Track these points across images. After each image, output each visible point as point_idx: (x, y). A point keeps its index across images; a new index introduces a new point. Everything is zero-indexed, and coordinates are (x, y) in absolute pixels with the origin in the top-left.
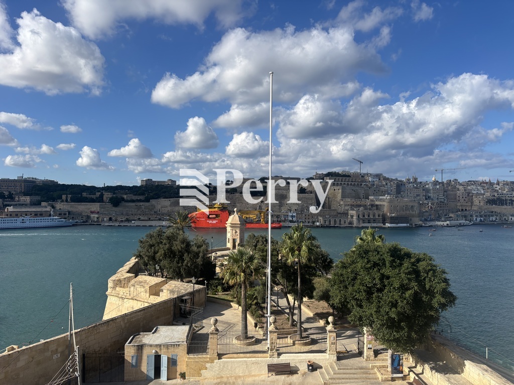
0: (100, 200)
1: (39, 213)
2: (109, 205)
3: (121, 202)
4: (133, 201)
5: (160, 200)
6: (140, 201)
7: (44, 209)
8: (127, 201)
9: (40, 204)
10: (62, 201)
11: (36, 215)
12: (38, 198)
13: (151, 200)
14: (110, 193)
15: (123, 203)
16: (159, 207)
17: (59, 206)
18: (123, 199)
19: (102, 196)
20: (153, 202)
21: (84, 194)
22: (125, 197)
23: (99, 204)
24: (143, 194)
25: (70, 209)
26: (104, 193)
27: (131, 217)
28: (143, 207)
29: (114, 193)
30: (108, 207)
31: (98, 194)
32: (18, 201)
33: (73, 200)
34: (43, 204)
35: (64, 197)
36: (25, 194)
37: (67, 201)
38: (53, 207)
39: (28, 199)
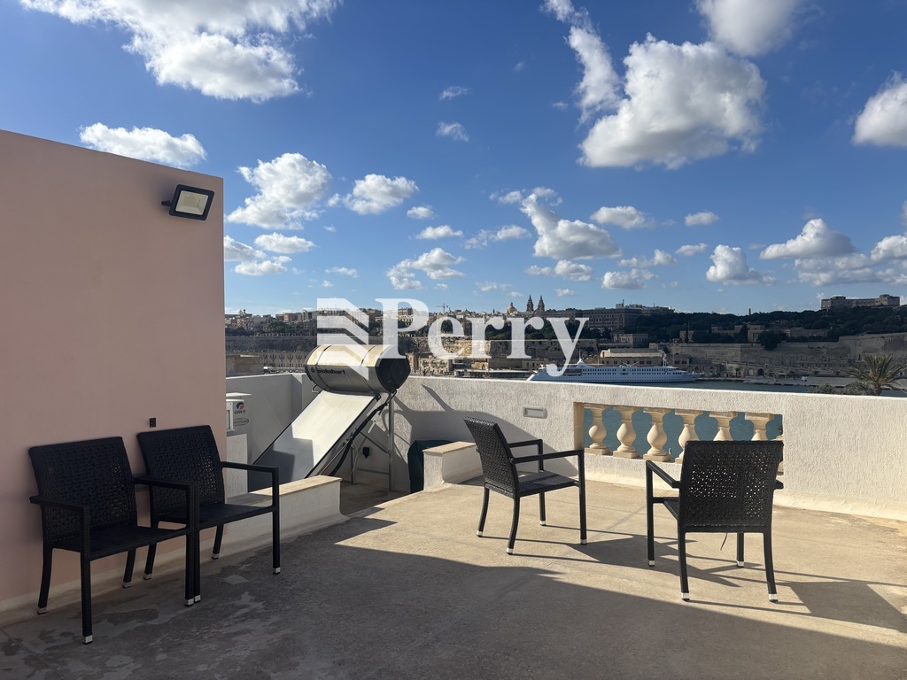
0: (742, 338)
1: (646, 360)
2: (759, 348)
3: (780, 342)
4: (803, 340)
5: (860, 337)
6: (819, 339)
7: (653, 355)
8: (793, 340)
9: (648, 347)
10: (680, 341)
11: (642, 363)
12: (644, 336)
13: (840, 338)
14: (759, 326)
15: (785, 344)
16: (859, 351)
17: (675, 348)
18: (784, 337)
19: (745, 331)
20: (846, 341)
21: (715, 329)
22: (788, 331)
23: (739, 345)
24: (824, 326)
25: (693, 355)
26: (748, 326)
27: (801, 370)
28: (824, 350)
29: (767, 326)
30: (756, 351)
31: (738, 328)
32: (618, 342)
33: (697, 339)
34: (652, 345)
35: (682, 334)
36: (627, 331)
37: (687, 341)
38: (667, 351)
39: (630, 338)
